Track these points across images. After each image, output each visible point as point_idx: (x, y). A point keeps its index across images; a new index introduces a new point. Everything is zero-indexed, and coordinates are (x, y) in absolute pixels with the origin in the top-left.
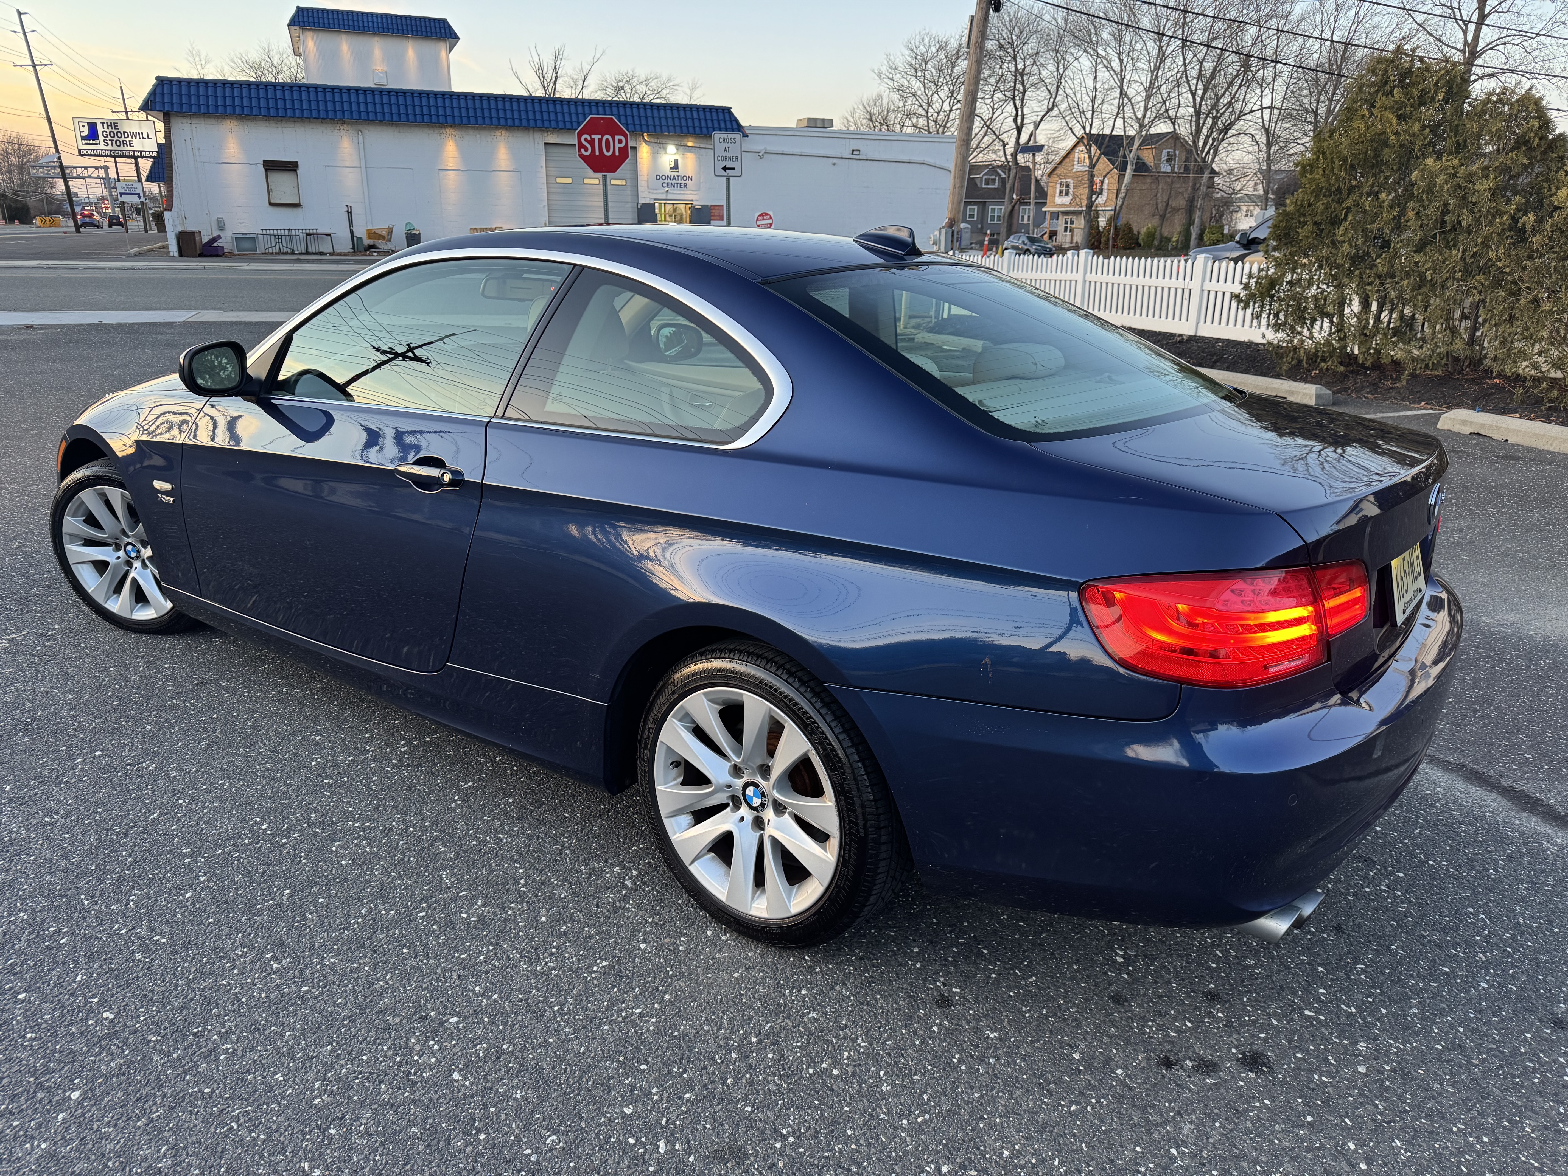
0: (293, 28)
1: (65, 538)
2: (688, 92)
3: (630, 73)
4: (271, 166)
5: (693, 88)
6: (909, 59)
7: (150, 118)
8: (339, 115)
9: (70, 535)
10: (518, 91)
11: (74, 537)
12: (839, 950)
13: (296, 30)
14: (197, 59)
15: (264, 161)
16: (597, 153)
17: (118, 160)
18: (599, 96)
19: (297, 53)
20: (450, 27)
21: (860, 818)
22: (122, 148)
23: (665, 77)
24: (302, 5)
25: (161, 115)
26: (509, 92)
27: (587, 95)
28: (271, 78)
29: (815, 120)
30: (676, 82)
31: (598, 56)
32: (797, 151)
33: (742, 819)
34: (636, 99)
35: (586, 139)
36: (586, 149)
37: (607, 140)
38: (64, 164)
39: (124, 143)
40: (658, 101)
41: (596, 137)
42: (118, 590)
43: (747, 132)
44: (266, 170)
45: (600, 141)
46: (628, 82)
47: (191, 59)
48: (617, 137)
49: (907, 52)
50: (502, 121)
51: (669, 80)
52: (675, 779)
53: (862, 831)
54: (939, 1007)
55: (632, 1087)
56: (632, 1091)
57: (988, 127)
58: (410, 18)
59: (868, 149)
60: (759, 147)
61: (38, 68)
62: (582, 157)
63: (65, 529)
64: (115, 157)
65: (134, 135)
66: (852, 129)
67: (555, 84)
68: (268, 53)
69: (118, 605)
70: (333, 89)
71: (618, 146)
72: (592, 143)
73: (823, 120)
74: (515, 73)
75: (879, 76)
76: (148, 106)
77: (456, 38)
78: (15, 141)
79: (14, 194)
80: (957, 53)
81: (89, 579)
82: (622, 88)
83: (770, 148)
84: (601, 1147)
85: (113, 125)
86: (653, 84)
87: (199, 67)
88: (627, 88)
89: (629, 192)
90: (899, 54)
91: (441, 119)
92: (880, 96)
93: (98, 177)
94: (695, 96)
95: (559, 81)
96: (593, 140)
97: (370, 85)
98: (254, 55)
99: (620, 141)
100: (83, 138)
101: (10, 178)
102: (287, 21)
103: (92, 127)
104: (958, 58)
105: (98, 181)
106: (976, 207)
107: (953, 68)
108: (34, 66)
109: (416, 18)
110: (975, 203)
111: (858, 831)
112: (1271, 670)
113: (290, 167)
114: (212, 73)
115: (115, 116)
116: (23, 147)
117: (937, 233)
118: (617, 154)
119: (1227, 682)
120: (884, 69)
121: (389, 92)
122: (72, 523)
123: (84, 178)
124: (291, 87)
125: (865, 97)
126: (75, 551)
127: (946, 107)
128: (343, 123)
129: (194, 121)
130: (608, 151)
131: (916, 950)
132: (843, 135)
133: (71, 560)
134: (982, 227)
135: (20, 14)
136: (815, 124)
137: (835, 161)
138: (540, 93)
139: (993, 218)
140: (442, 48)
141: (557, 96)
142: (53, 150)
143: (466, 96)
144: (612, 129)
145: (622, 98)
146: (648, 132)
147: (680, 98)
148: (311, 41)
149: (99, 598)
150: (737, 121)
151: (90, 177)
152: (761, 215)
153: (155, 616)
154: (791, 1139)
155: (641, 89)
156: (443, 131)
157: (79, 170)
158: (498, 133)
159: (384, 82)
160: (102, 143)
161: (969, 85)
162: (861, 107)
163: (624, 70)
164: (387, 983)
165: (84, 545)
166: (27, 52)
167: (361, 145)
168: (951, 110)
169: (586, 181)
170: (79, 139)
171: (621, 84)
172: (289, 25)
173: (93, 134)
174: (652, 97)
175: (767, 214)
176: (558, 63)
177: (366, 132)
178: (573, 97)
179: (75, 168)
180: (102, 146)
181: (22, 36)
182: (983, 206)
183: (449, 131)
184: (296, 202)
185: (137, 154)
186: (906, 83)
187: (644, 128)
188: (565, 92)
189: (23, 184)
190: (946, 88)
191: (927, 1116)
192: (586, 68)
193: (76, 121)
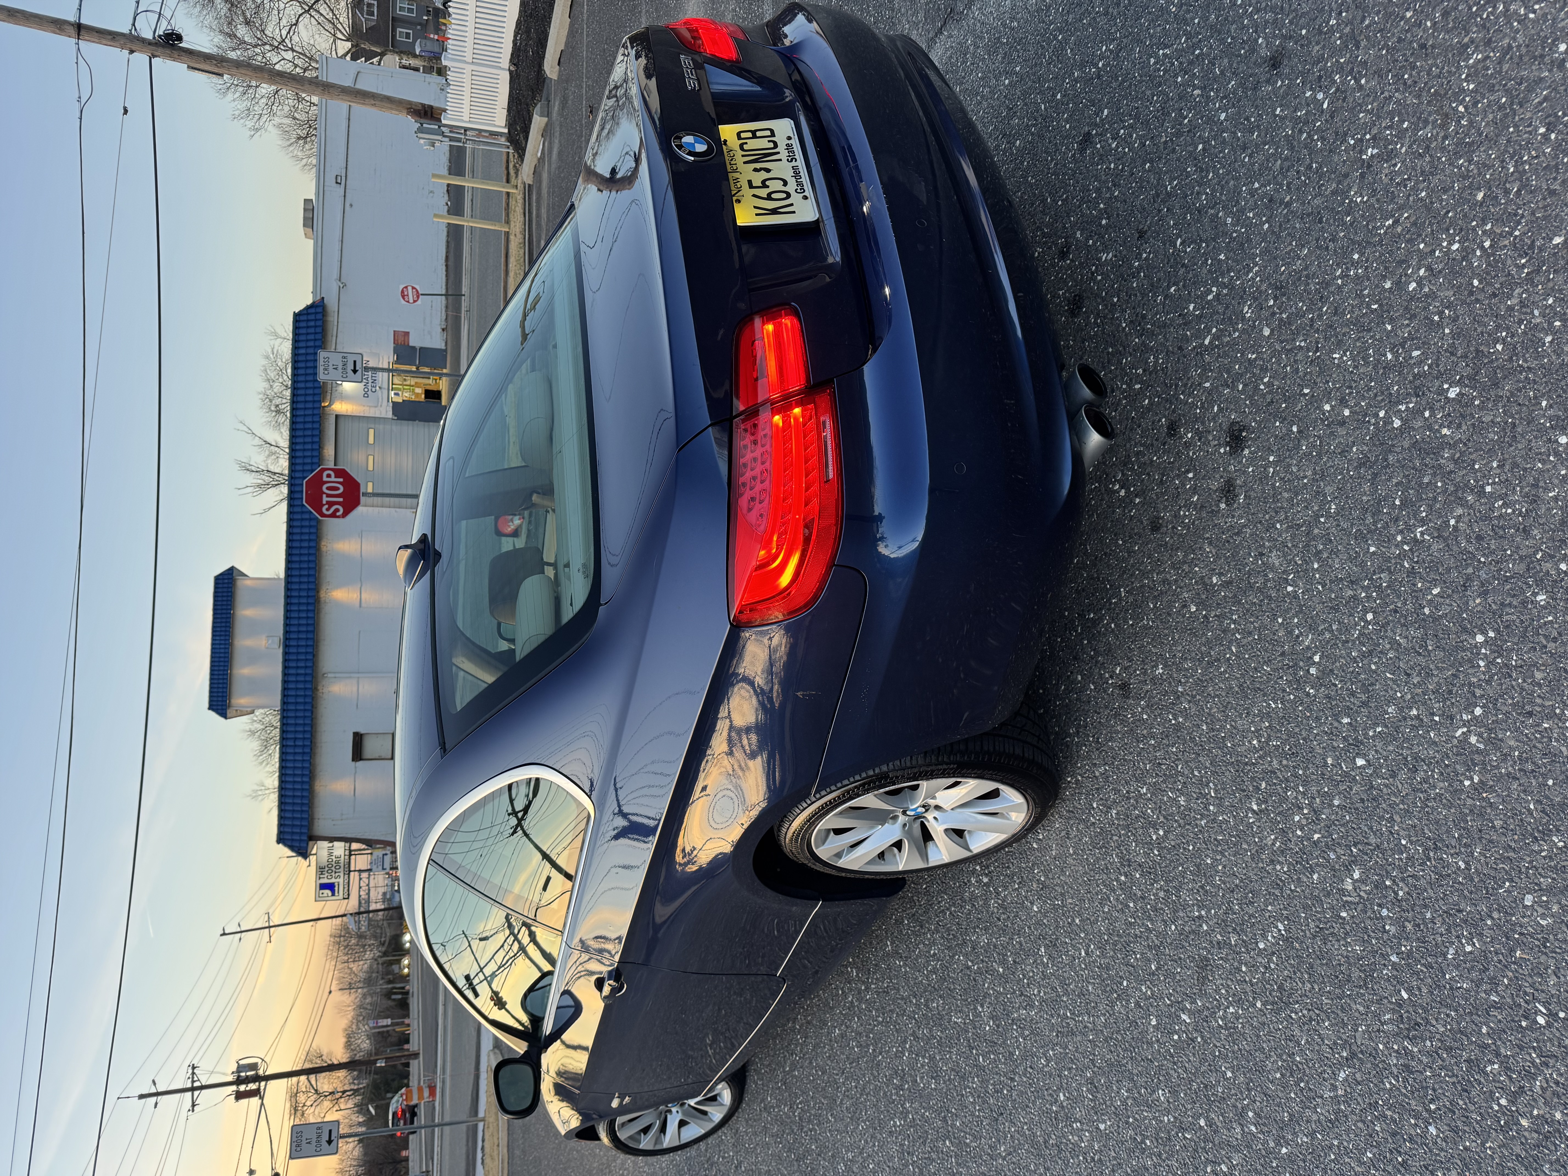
0: (228, 715)
1: (658, 1147)
2: (279, 340)
3: (261, 396)
4: (358, 754)
5: (276, 335)
6: (238, 94)
7: (314, 851)
8: (308, 693)
9: (656, 1144)
10: (283, 509)
11: (658, 1141)
12: (1068, 746)
13: (229, 712)
14: (260, 793)
15: (353, 760)
16: (341, 500)
17: (352, 869)
18: (286, 432)
19: (252, 712)
20: (221, 574)
21: (940, 767)
22: (342, 865)
23: (264, 362)
24: (207, 705)
25: (311, 843)
26: (284, 518)
27: (284, 443)
28: (277, 733)
29: (305, 219)
30: (270, 351)
31: (247, 430)
32: (337, 247)
33: (935, 818)
34: (288, 393)
35: (328, 510)
36: (337, 510)
37: (328, 488)
38: (357, 911)
39: (338, 862)
40: (289, 371)
41: (325, 499)
42: (705, 1113)
43: (318, 298)
44: (361, 759)
45: (328, 496)
46: (271, 401)
47: (260, 798)
48: (325, 479)
49: (230, 96)
50: (312, 544)
51: (267, 357)
52: (895, 855)
53: (952, 766)
54: (1128, 698)
55: (1138, 1004)
56: (1140, 1006)
57: (311, 7)
58: (215, 610)
59: (336, 166)
60: (334, 286)
61: (271, 924)
62: (345, 515)
63: (650, 1147)
64: (350, 871)
65: (330, 854)
66: (314, 162)
67: (275, 473)
68: (253, 733)
69: (717, 1114)
70: (285, 682)
71: (333, 479)
72: (331, 504)
73: (305, 210)
74: (265, 511)
75: (257, 130)
76: (304, 853)
77: (233, 567)
78: (338, 940)
79: (383, 944)
80: (230, 36)
81: (693, 1131)
82: (277, 406)
83: (335, 275)
84: (1175, 1063)
85: (321, 870)
86: (272, 375)
87: (267, 792)
88: (278, 401)
89: (381, 427)
90: (233, 104)
91: (311, 601)
92: (279, 126)
93: (369, 878)
94: (284, 335)
95: (272, 468)
96: (328, 502)
97: (279, 652)
98: (255, 745)
99: (329, 476)
100: (333, 895)
101: (369, 945)
102: (222, 719)
103: (323, 887)
104: (235, 36)
105: (372, 877)
106: (399, 30)
107: (245, 42)
108: (270, 927)
109: (215, 605)
110: (394, 30)
111: (951, 769)
112: (831, 476)
113: (358, 740)
114: (273, 782)
115: (313, 868)
116: (343, 934)
117: (422, 141)
118: (341, 480)
119: (836, 524)
120: (250, 124)
121: (286, 632)
122: (646, 1143)
123: (369, 890)
124: (284, 710)
125: (280, 143)
126: (669, 1140)
127: (289, 55)
128: (316, 689)
129: (316, 816)
130: (338, 489)
131: (1079, 678)
132: (321, 189)
133: (677, 1143)
134: (420, 24)
135: (224, 934)
136: (309, 221)
137: (347, 205)
138: (285, 490)
139: (410, 10)
140: (241, 583)
141: (286, 472)
142: (344, 918)
143: (289, 561)
144: (317, 482)
145: (287, 407)
146: (320, 402)
147: (286, 349)
148: (239, 700)
149: (710, 1126)
150: (308, 308)
151: (368, 885)
152: (403, 297)
153: (729, 1090)
154: (1203, 913)
155: (277, 387)
156: (322, 600)
157: (362, 893)
158: (324, 549)
159: (277, 640)
160: (337, 880)
161: (263, 78)
162: (291, 148)
163: (259, 403)
164: (1026, 1123)
165: (665, 1134)
166: (258, 931)
167: (337, 675)
168: (293, 50)
169: (371, 468)
170: (333, 898)
171: (273, 408)
172: (226, 718)
173: (330, 887)
174: (285, 377)
175: (402, 292)
176: (253, 469)
177: (324, 670)
178: (287, 457)
179: (360, 896)
180: (341, 880)
181: (243, 934)
182: (397, 21)
183: (322, 594)
184: (391, 736)
185: (347, 853)
186: (264, 100)
187: (316, 405)
188: (282, 465)
189: (375, 937)
190: (268, 55)
191: (1211, 785)
192: (257, 441)
193: (318, 899)
